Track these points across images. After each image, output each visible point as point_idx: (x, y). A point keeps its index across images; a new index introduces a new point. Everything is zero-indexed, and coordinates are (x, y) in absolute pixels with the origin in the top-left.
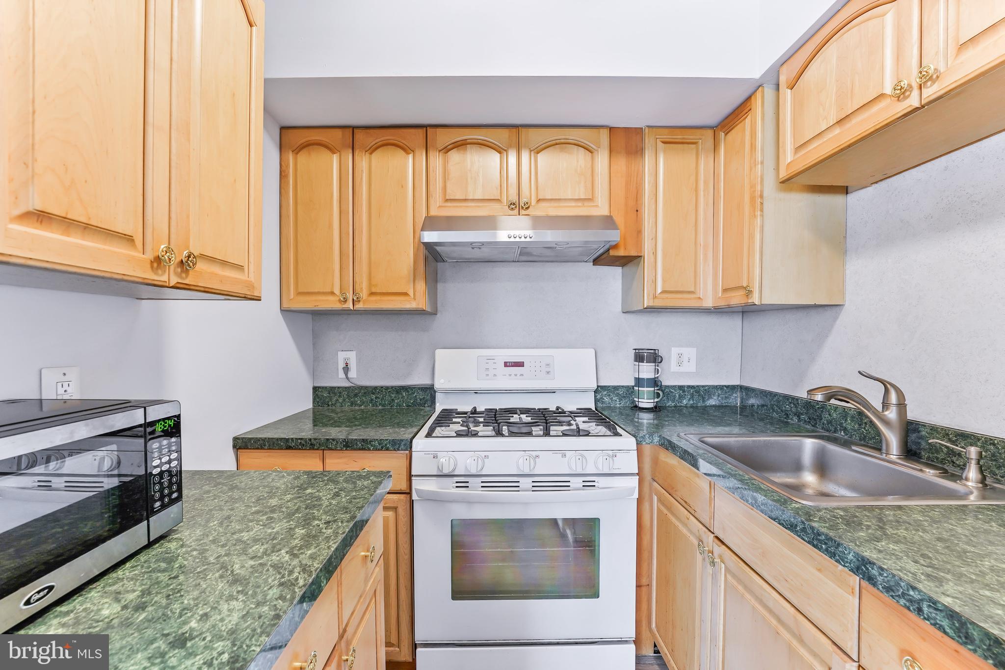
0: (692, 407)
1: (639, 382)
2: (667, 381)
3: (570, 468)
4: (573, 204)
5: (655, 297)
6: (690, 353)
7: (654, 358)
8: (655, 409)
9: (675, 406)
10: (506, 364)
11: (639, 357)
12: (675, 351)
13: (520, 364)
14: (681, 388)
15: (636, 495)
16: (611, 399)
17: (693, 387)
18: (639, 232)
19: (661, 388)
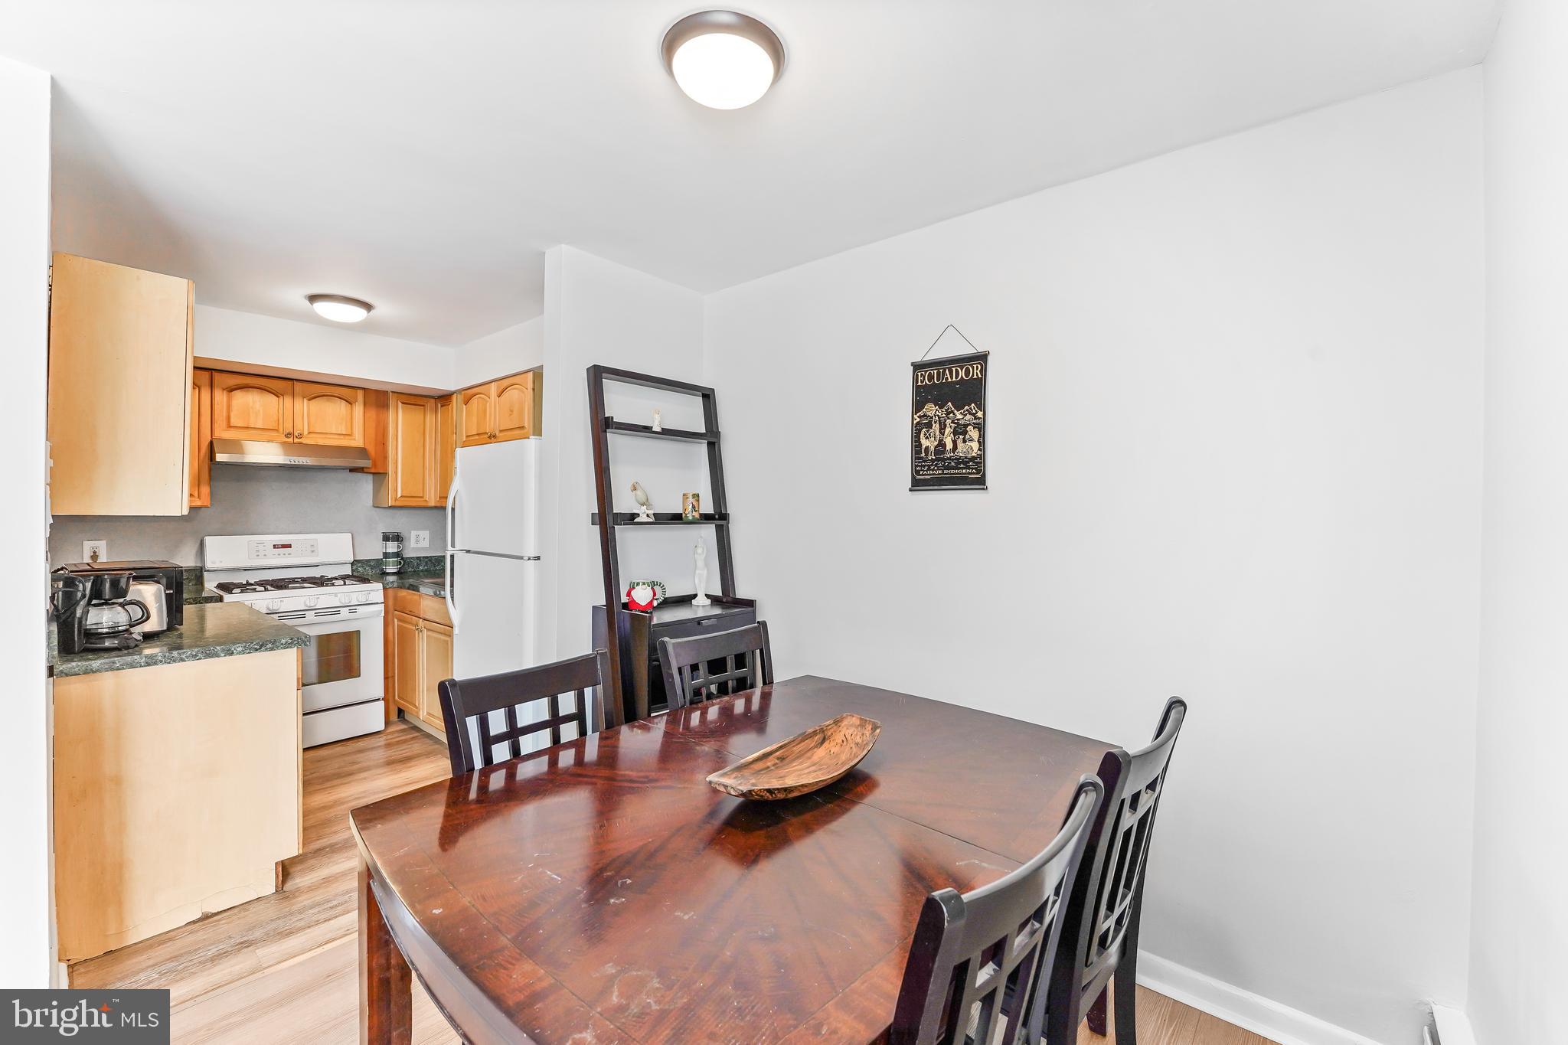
0: (426, 570)
1: (386, 555)
2: (408, 554)
3: (341, 602)
4: (336, 437)
5: (396, 499)
6: (425, 535)
7: (398, 538)
8: (397, 573)
9: (414, 571)
10: (275, 547)
11: (386, 538)
12: (414, 533)
13: (289, 546)
14: (418, 558)
15: (383, 615)
16: (365, 569)
17: (427, 557)
18: (385, 458)
19: (402, 559)
